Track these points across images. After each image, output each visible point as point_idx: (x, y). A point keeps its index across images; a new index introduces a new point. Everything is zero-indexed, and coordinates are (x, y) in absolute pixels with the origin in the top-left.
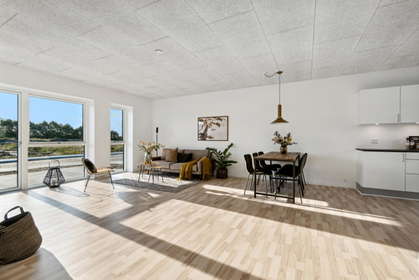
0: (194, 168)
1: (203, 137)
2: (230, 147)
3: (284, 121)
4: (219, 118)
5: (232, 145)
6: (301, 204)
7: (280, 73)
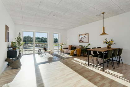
0: (74, 52)
1: (80, 41)
2: (88, 45)
3: (106, 34)
4: (85, 34)
5: (90, 44)
6: (108, 73)
7: (103, 13)
